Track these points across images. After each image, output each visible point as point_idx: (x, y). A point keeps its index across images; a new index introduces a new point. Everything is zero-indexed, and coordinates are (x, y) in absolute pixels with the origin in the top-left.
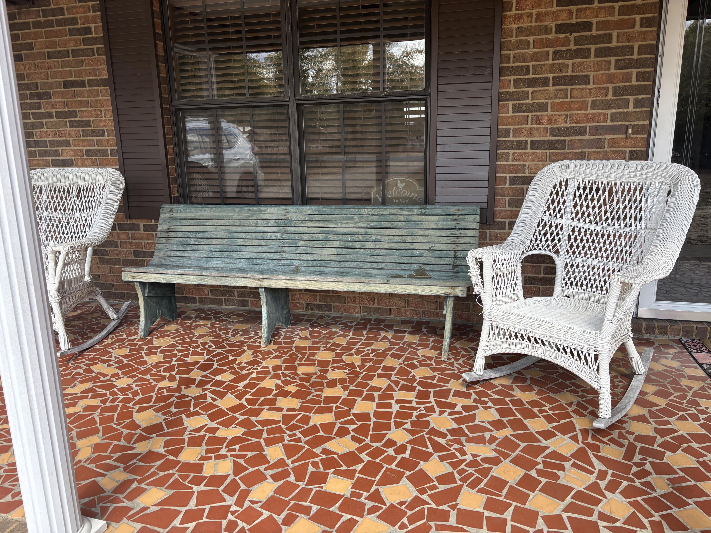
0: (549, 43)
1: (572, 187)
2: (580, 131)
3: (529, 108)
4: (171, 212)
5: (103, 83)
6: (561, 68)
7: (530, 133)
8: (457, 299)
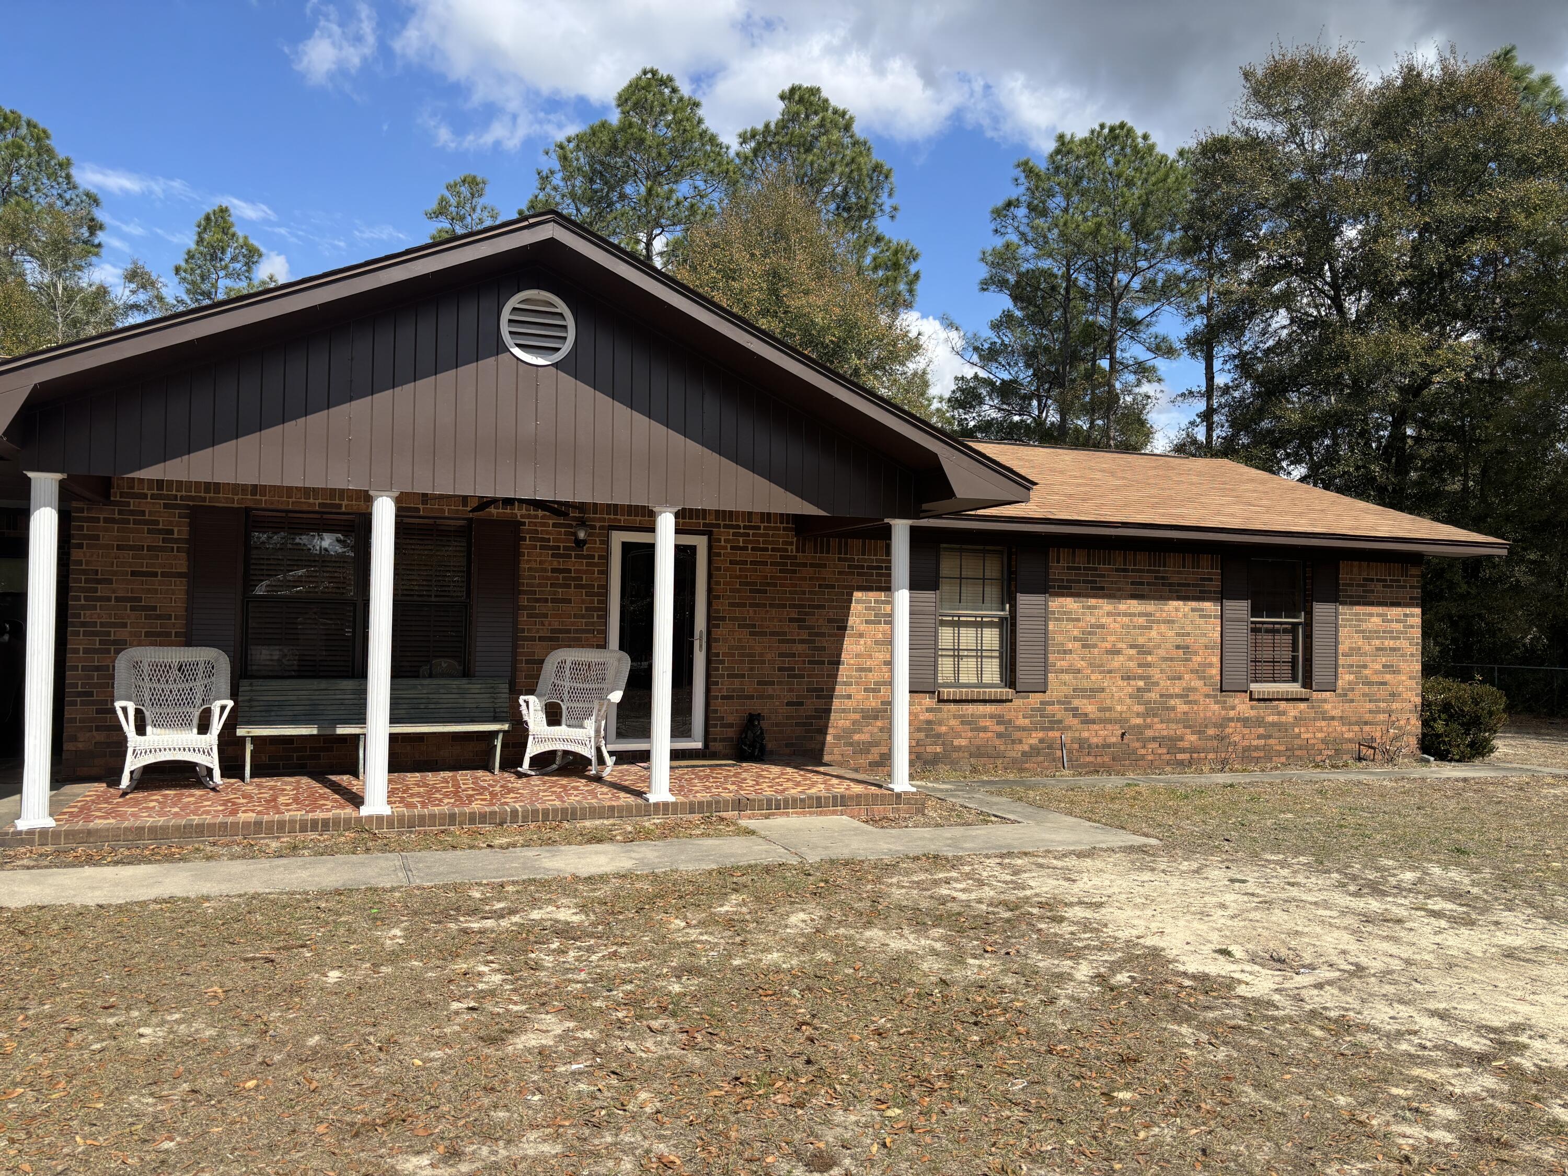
0: (548, 578)
1: (568, 664)
2: (568, 631)
3: (537, 615)
4: (251, 685)
5: (180, 575)
6: (555, 593)
7: (538, 632)
8: (504, 732)
